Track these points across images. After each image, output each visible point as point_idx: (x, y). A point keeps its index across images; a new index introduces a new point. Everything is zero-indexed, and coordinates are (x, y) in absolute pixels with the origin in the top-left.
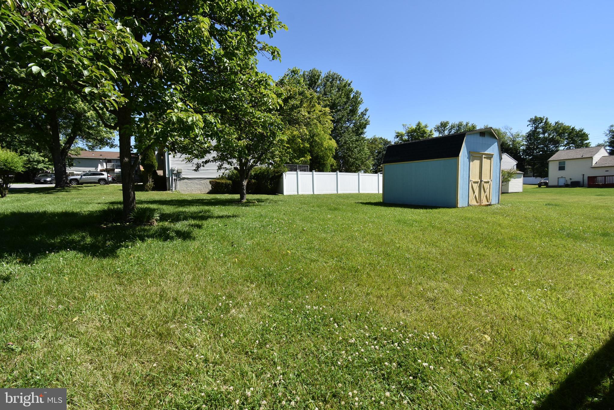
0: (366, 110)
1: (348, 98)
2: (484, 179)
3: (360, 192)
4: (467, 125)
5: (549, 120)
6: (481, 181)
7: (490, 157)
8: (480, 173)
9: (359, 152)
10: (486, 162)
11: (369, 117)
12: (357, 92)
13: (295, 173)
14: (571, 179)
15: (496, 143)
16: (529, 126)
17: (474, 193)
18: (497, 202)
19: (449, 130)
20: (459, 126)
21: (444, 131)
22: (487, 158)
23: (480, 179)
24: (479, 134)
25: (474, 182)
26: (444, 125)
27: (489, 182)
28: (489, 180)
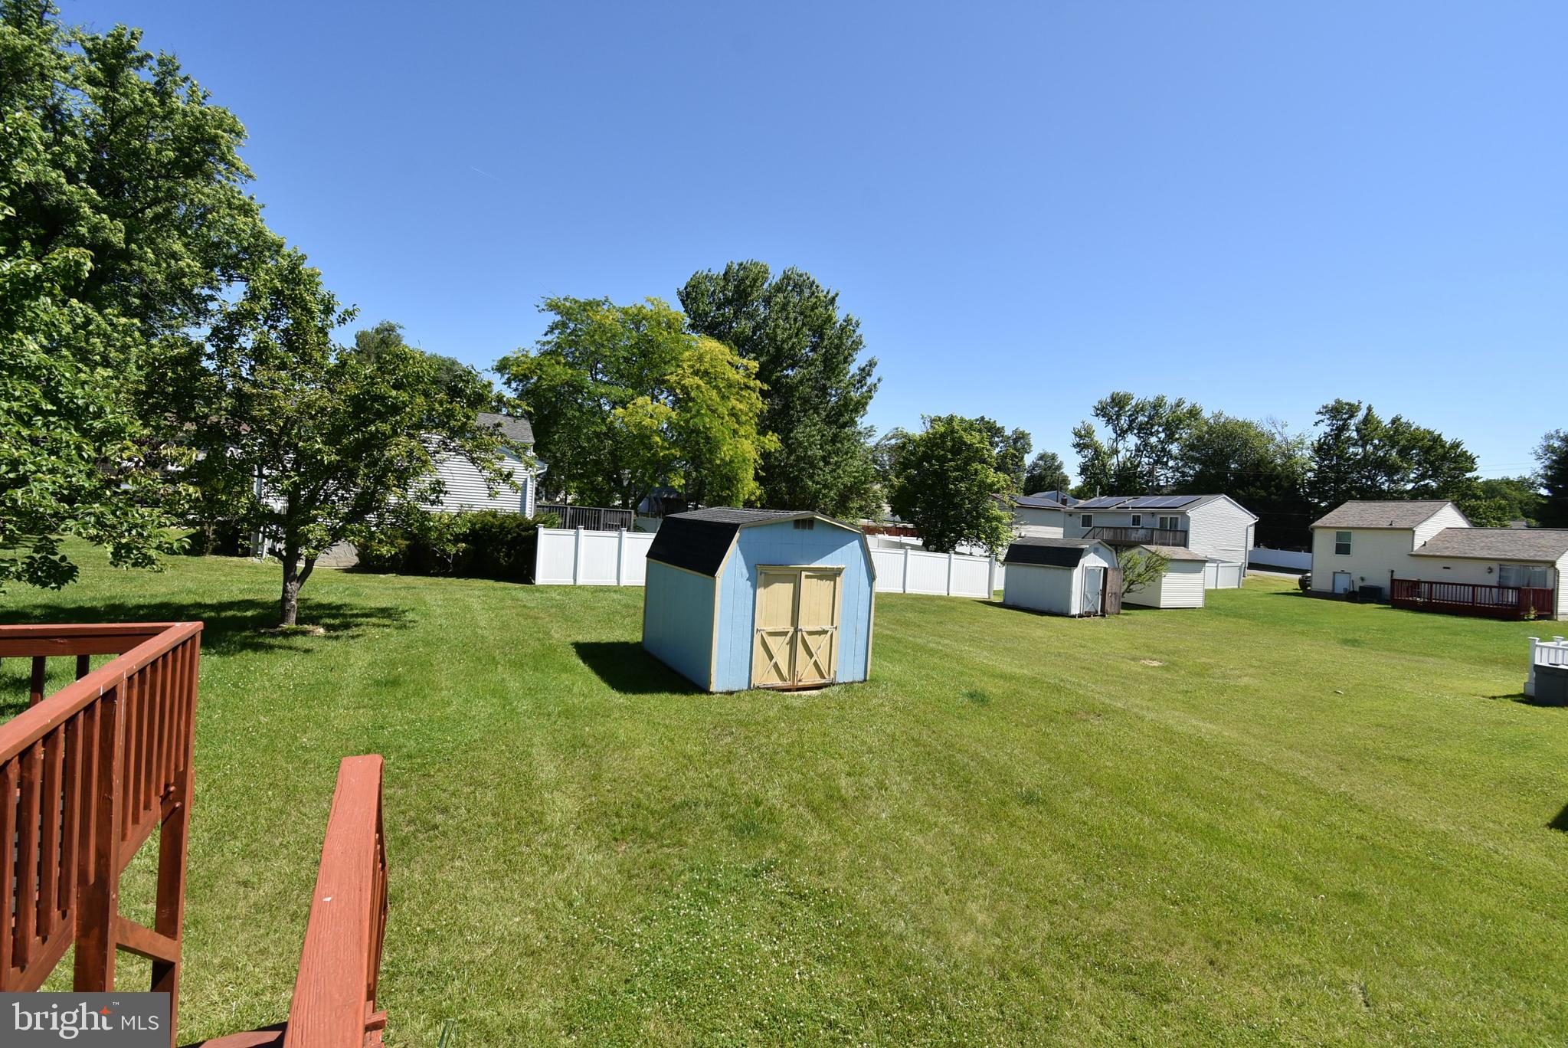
0: (872, 364)
1: (821, 335)
2: (805, 625)
4: (1178, 405)
5: (1375, 412)
6: (796, 631)
7: (828, 575)
8: (793, 611)
10: (810, 587)
11: (878, 380)
12: (848, 320)
13: (572, 532)
14: (1362, 579)
16: (1321, 425)
17: (771, 657)
18: (861, 677)
19: (1131, 415)
20: (1158, 405)
21: (1118, 416)
22: (821, 578)
23: (792, 625)
24: (792, 525)
25: (771, 634)
26: (1119, 402)
27: (825, 632)
28: (828, 627)
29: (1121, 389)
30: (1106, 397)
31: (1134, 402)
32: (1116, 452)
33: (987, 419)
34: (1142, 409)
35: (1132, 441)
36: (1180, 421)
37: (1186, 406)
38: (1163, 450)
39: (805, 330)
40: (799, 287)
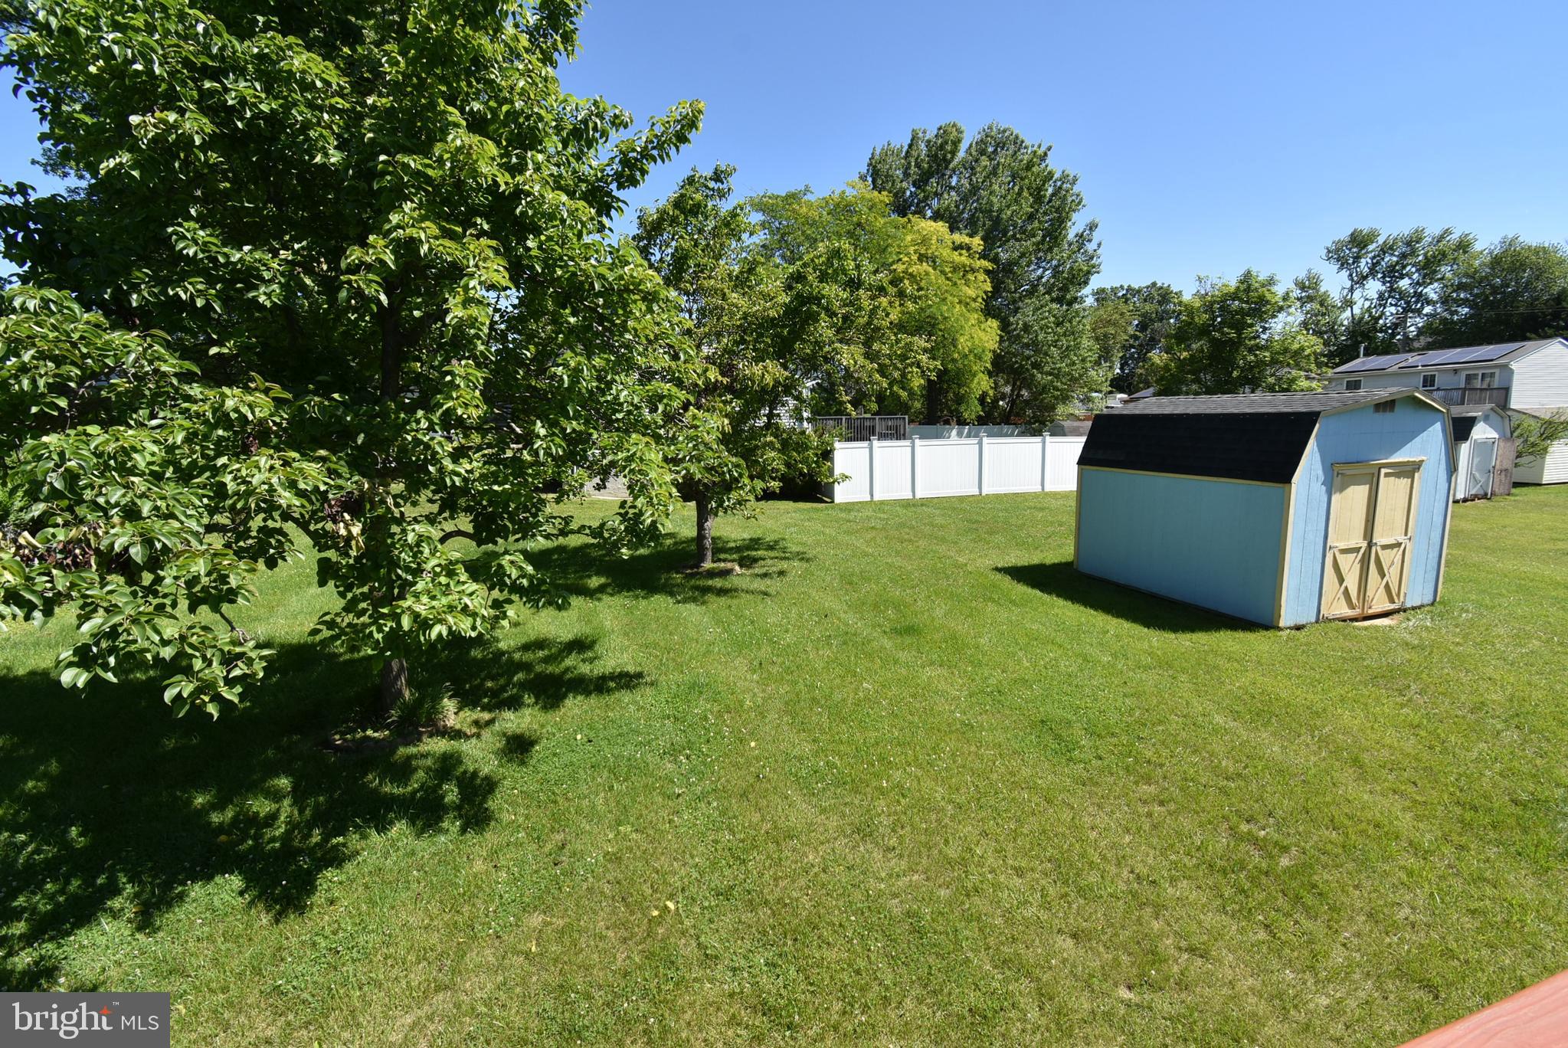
0: (1092, 227)
1: (1038, 199)
2: (1380, 539)
3: (1047, 489)
6: (1370, 545)
7: (1408, 470)
8: (1367, 521)
9: (1065, 353)
10: (1392, 489)
11: (1099, 245)
12: (1064, 177)
13: (865, 444)
15: (1438, 426)
17: (1341, 580)
18: (1428, 599)
19: (1374, 257)
20: (1412, 242)
21: (1357, 259)
22: (1398, 475)
23: (1365, 538)
24: (1372, 409)
25: (1344, 551)
26: (1360, 240)
27: (1399, 545)
28: (1401, 538)
29: (1365, 227)
30: (1344, 234)
31: (1381, 240)
32: (1349, 303)
33: (1159, 284)
34: (1391, 248)
35: (1374, 287)
36: (1444, 255)
37: (1455, 237)
38: (1419, 296)
39: (1025, 194)
40: (1001, 145)
